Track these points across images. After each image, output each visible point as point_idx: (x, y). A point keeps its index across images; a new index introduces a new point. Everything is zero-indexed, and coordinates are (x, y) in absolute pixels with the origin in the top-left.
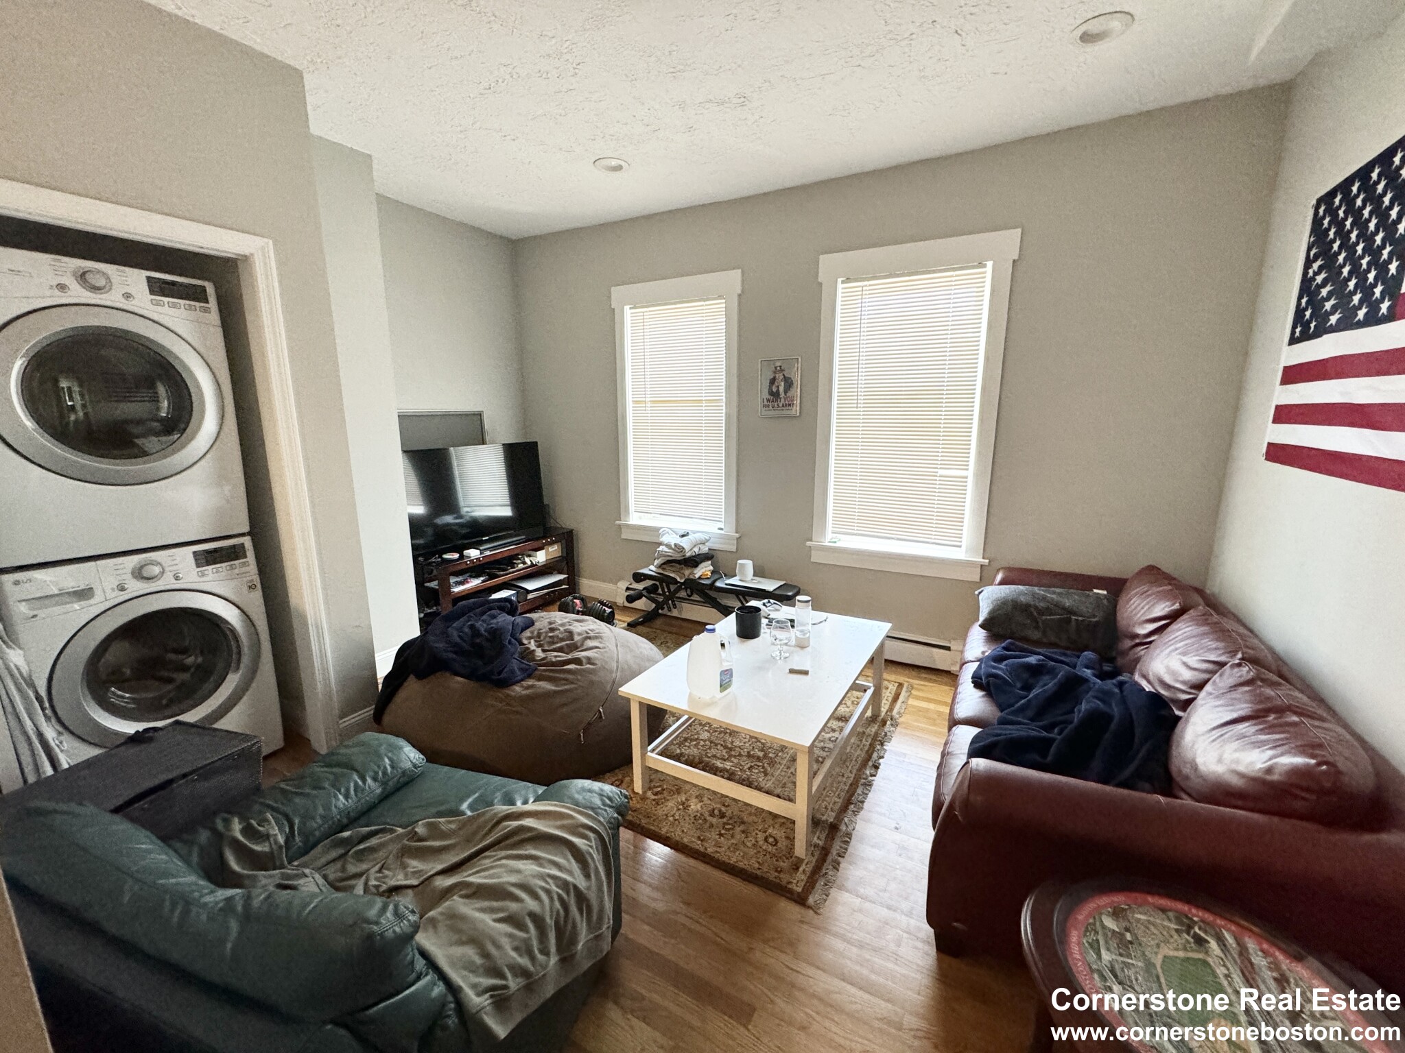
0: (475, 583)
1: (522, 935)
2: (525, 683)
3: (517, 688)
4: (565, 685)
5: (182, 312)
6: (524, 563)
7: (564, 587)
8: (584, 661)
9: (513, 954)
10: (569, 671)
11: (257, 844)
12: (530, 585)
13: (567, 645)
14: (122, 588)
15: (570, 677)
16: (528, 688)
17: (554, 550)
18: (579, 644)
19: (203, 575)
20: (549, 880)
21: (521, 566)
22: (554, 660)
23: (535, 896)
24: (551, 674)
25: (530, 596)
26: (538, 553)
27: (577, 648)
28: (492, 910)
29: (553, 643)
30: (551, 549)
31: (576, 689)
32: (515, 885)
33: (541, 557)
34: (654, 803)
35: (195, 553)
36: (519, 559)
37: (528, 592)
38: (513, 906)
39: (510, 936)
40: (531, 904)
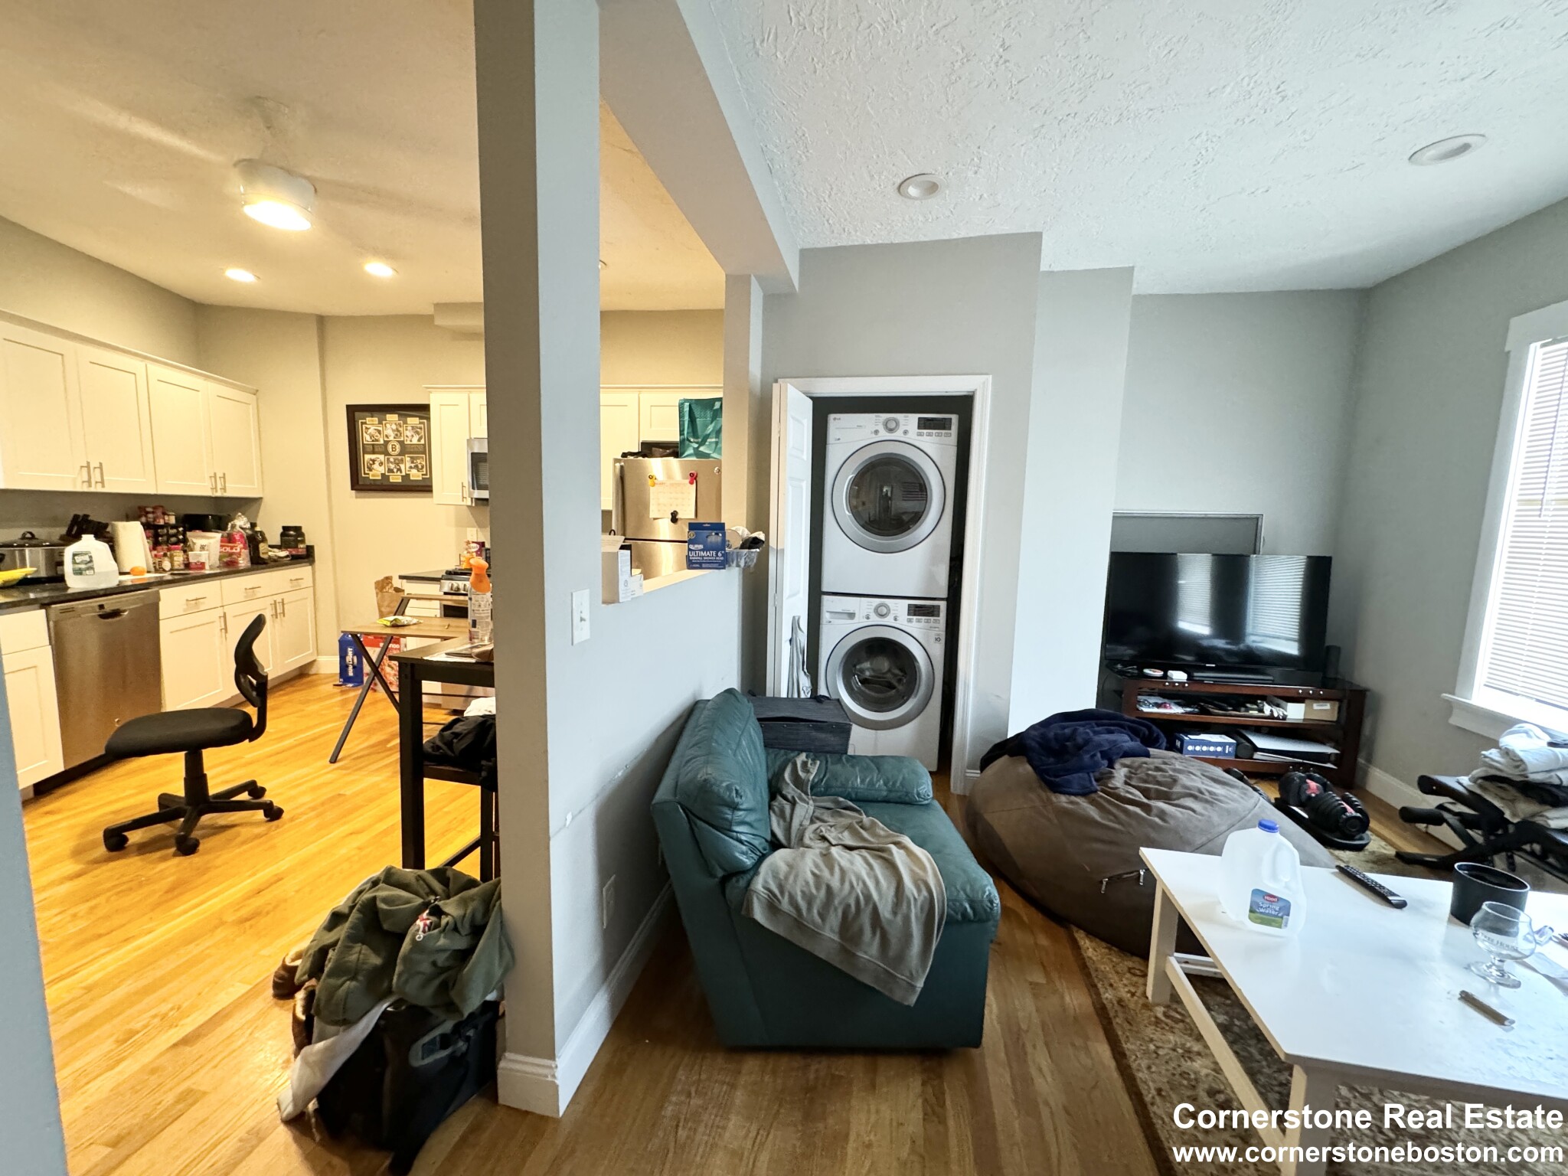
0: (1175, 710)
1: (814, 891)
2: (1073, 798)
3: (1063, 798)
4: (1111, 821)
5: (934, 439)
6: (1261, 711)
7: (1329, 765)
8: (1155, 811)
9: (799, 893)
10: (1126, 812)
11: (802, 771)
12: (1260, 742)
13: (1157, 790)
14: (868, 618)
15: (1122, 816)
16: (1072, 803)
17: (1324, 710)
18: (1174, 797)
19: (910, 621)
20: (861, 883)
21: (1255, 713)
22: (1122, 794)
23: (842, 881)
24: (1105, 804)
25: (1258, 755)
26: (1290, 705)
27: (1169, 800)
28: (817, 866)
29: (1146, 782)
30: (1316, 706)
31: (1122, 832)
32: (840, 865)
33: (1295, 712)
34: (1153, 1019)
35: (909, 606)
36: (1257, 704)
37: (1256, 749)
38: (826, 873)
39: (807, 883)
40: (835, 883)
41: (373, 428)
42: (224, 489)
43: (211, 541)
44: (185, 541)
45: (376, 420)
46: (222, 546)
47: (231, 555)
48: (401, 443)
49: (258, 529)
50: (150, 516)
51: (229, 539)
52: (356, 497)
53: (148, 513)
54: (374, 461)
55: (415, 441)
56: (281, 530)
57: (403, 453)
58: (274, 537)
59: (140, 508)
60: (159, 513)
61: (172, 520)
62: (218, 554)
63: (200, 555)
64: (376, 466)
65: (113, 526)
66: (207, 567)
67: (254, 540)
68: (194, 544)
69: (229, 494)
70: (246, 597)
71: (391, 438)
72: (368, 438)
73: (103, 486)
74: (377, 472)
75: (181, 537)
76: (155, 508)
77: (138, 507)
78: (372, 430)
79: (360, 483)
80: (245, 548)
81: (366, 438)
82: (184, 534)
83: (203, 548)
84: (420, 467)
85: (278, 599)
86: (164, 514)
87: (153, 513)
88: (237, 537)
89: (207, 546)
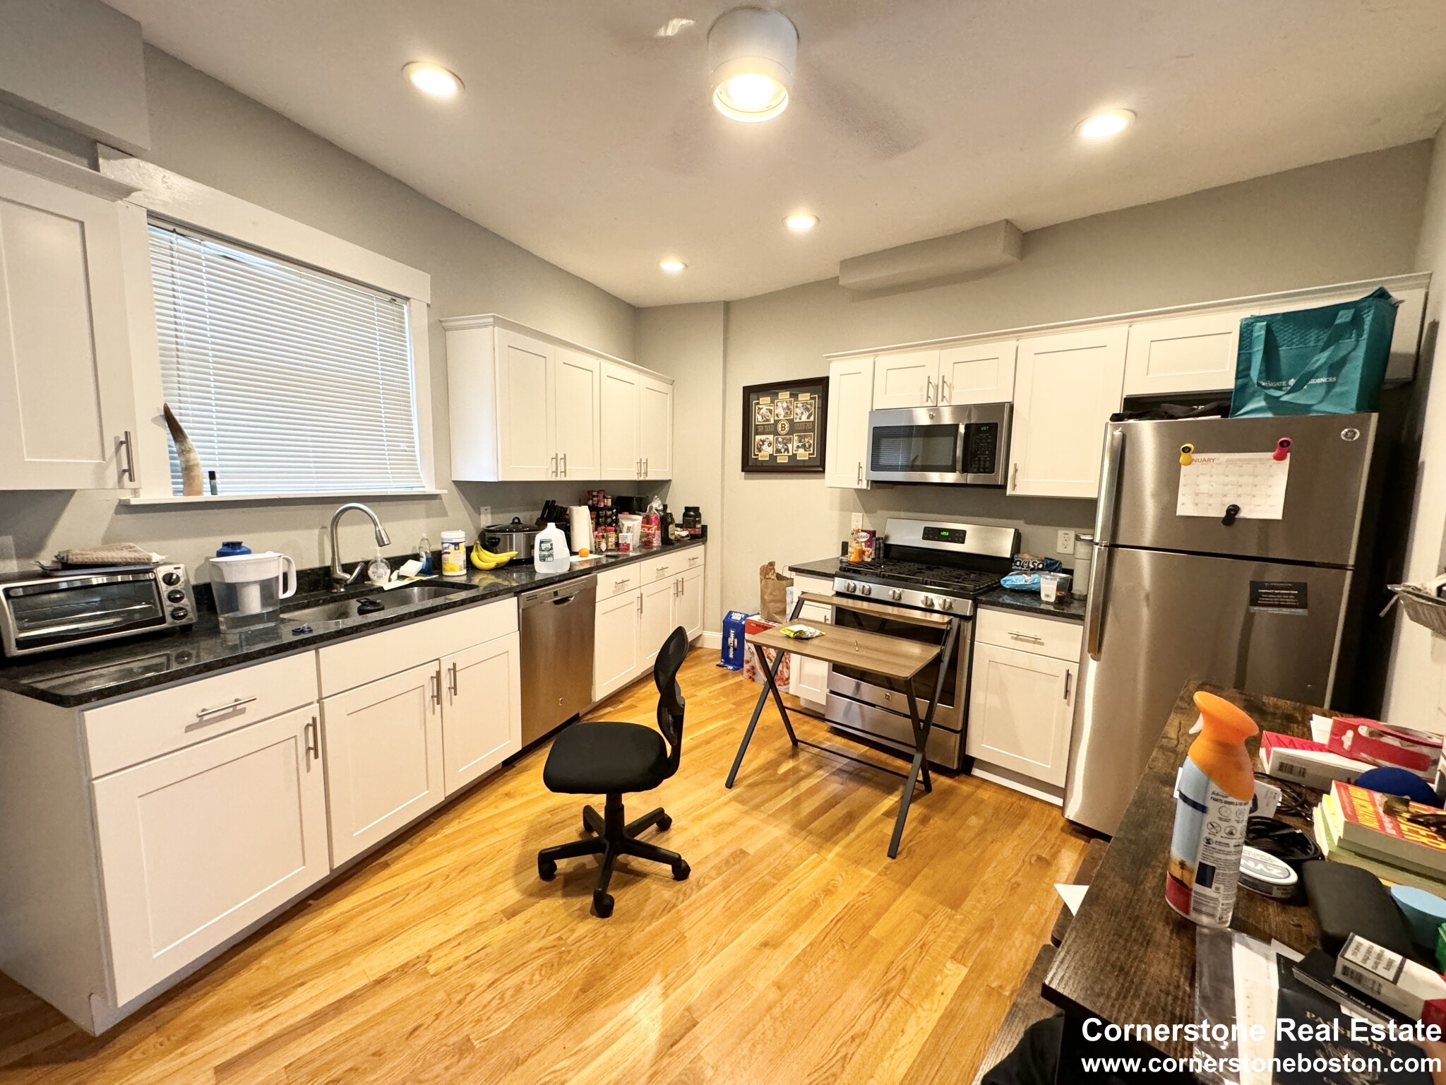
41: (765, 408)
42: (646, 474)
43: (635, 523)
44: (617, 521)
45: (767, 399)
46: (642, 527)
47: (648, 535)
48: (791, 422)
49: (669, 511)
50: (595, 499)
51: (647, 521)
52: (745, 479)
53: (594, 496)
54: (763, 442)
55: (804, 418)
56: (684, 511)
57: (791, 432)
58: (679, 518)
59: (589, 492)
60: (601, 496)
61: (609, 502)
62: (639, 534)
63: (626, 537)
64: (765, 447)
65: (571, 510)
66: (631, 548)
67: (665, 521)
68: (623, 525)
69: (649, 478)
70: (657, 577)
71: (781, 417)
72: (759, 418)
73: (565, 476)
74: (765, 453)
75: (614, 518)
76: (598, 492)
77: (588, 493)
78: (764, 411)
79: (750, 464)
80: (658, 529)
81: (758, 419)
82: (616, 515)
83: (629, 529)
84: (807, 446)
85: (679, 577)
86: (604, 497)
87: (597, 496)
88: (653, 518)
89: (632, 527)
